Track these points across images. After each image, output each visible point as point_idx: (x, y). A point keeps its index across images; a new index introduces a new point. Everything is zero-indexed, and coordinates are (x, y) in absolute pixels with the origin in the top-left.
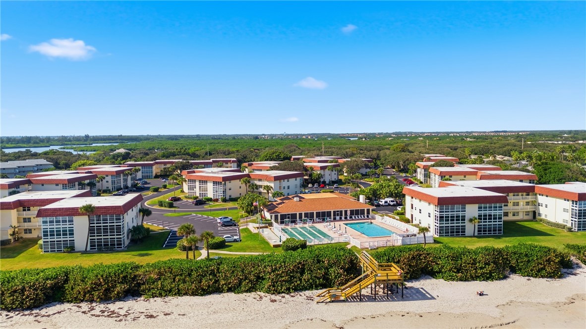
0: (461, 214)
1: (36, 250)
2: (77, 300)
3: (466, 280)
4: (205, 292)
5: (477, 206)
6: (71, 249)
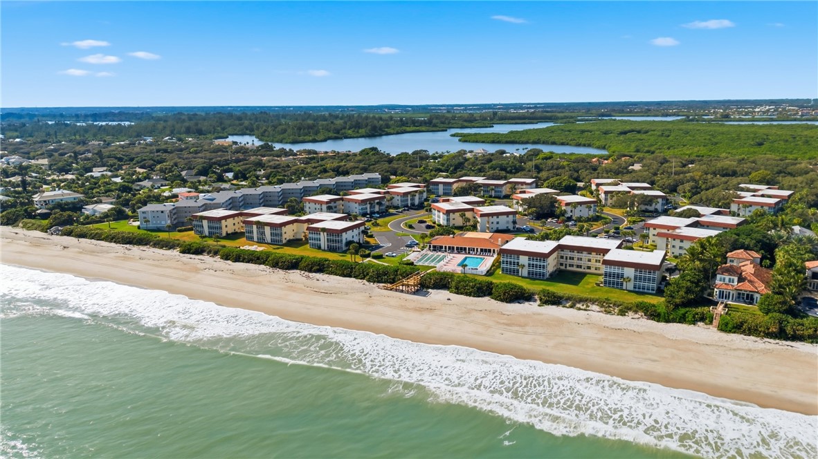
0: (516, 261)
1: (308, 246)
2: (301, 270)
3: (458, 294)
4: (345, 276)
5: (527, 257)
6: (319, 248)
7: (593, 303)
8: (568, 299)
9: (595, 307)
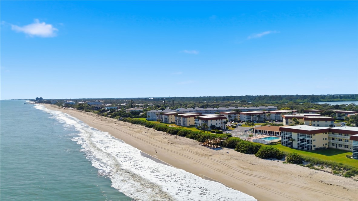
0: (290, 136)
5: (297, 134)
7: (328, 166)
8: (309, 161)
9: (329, 169)
